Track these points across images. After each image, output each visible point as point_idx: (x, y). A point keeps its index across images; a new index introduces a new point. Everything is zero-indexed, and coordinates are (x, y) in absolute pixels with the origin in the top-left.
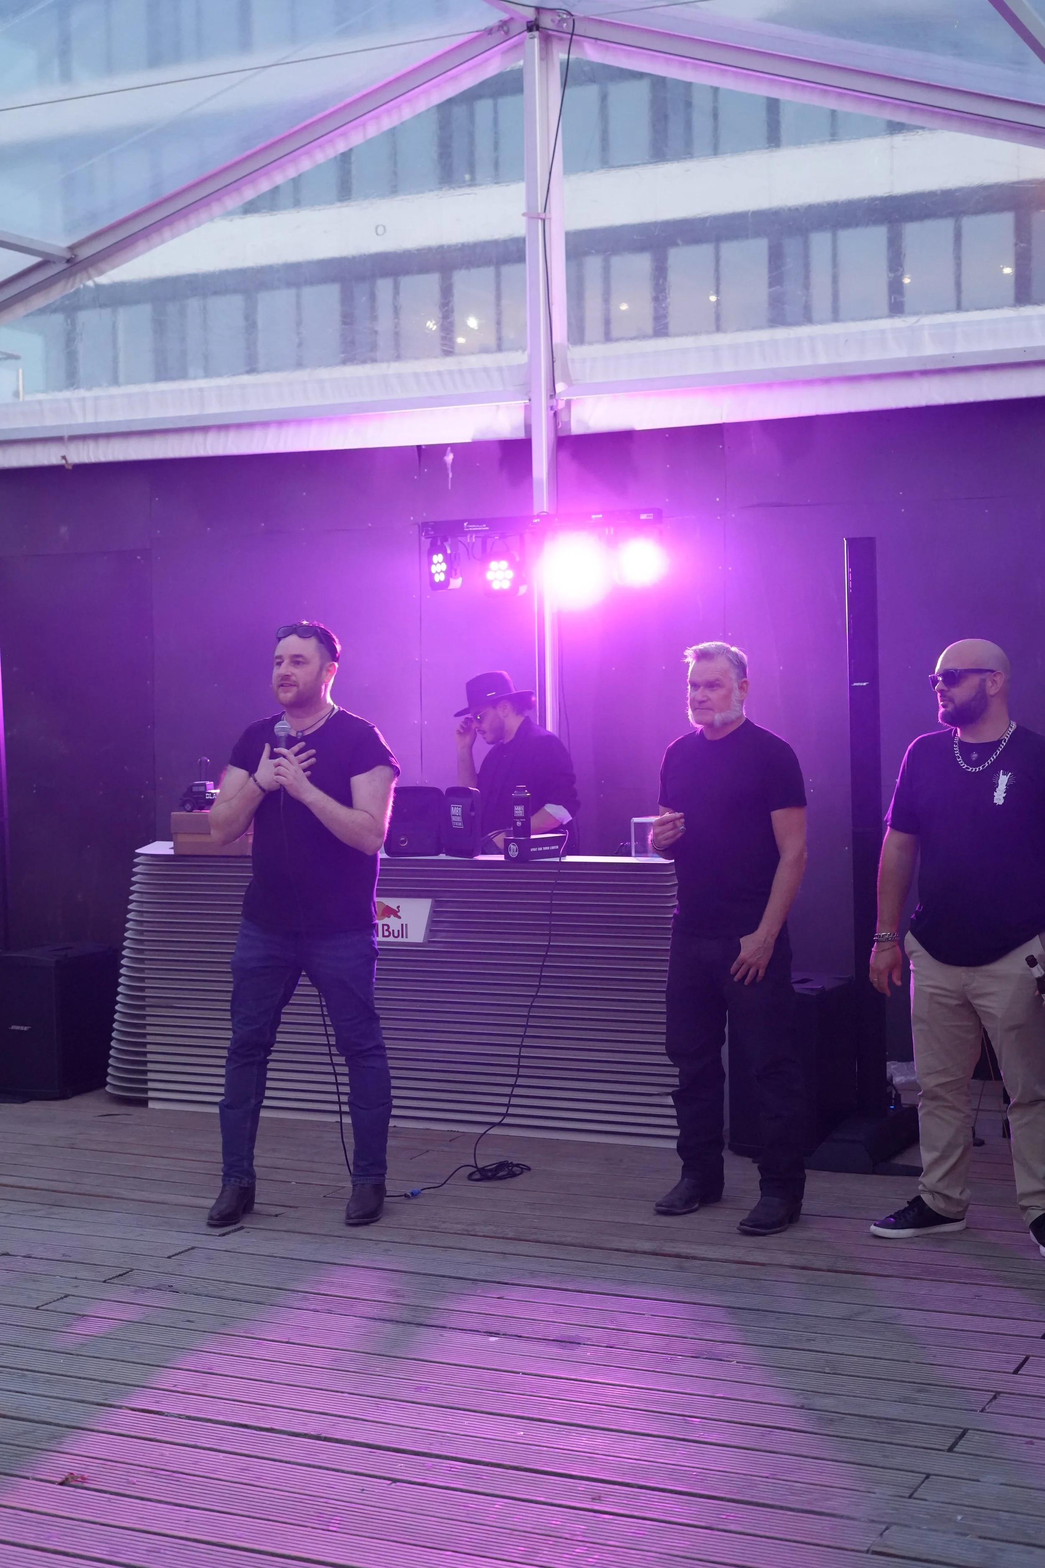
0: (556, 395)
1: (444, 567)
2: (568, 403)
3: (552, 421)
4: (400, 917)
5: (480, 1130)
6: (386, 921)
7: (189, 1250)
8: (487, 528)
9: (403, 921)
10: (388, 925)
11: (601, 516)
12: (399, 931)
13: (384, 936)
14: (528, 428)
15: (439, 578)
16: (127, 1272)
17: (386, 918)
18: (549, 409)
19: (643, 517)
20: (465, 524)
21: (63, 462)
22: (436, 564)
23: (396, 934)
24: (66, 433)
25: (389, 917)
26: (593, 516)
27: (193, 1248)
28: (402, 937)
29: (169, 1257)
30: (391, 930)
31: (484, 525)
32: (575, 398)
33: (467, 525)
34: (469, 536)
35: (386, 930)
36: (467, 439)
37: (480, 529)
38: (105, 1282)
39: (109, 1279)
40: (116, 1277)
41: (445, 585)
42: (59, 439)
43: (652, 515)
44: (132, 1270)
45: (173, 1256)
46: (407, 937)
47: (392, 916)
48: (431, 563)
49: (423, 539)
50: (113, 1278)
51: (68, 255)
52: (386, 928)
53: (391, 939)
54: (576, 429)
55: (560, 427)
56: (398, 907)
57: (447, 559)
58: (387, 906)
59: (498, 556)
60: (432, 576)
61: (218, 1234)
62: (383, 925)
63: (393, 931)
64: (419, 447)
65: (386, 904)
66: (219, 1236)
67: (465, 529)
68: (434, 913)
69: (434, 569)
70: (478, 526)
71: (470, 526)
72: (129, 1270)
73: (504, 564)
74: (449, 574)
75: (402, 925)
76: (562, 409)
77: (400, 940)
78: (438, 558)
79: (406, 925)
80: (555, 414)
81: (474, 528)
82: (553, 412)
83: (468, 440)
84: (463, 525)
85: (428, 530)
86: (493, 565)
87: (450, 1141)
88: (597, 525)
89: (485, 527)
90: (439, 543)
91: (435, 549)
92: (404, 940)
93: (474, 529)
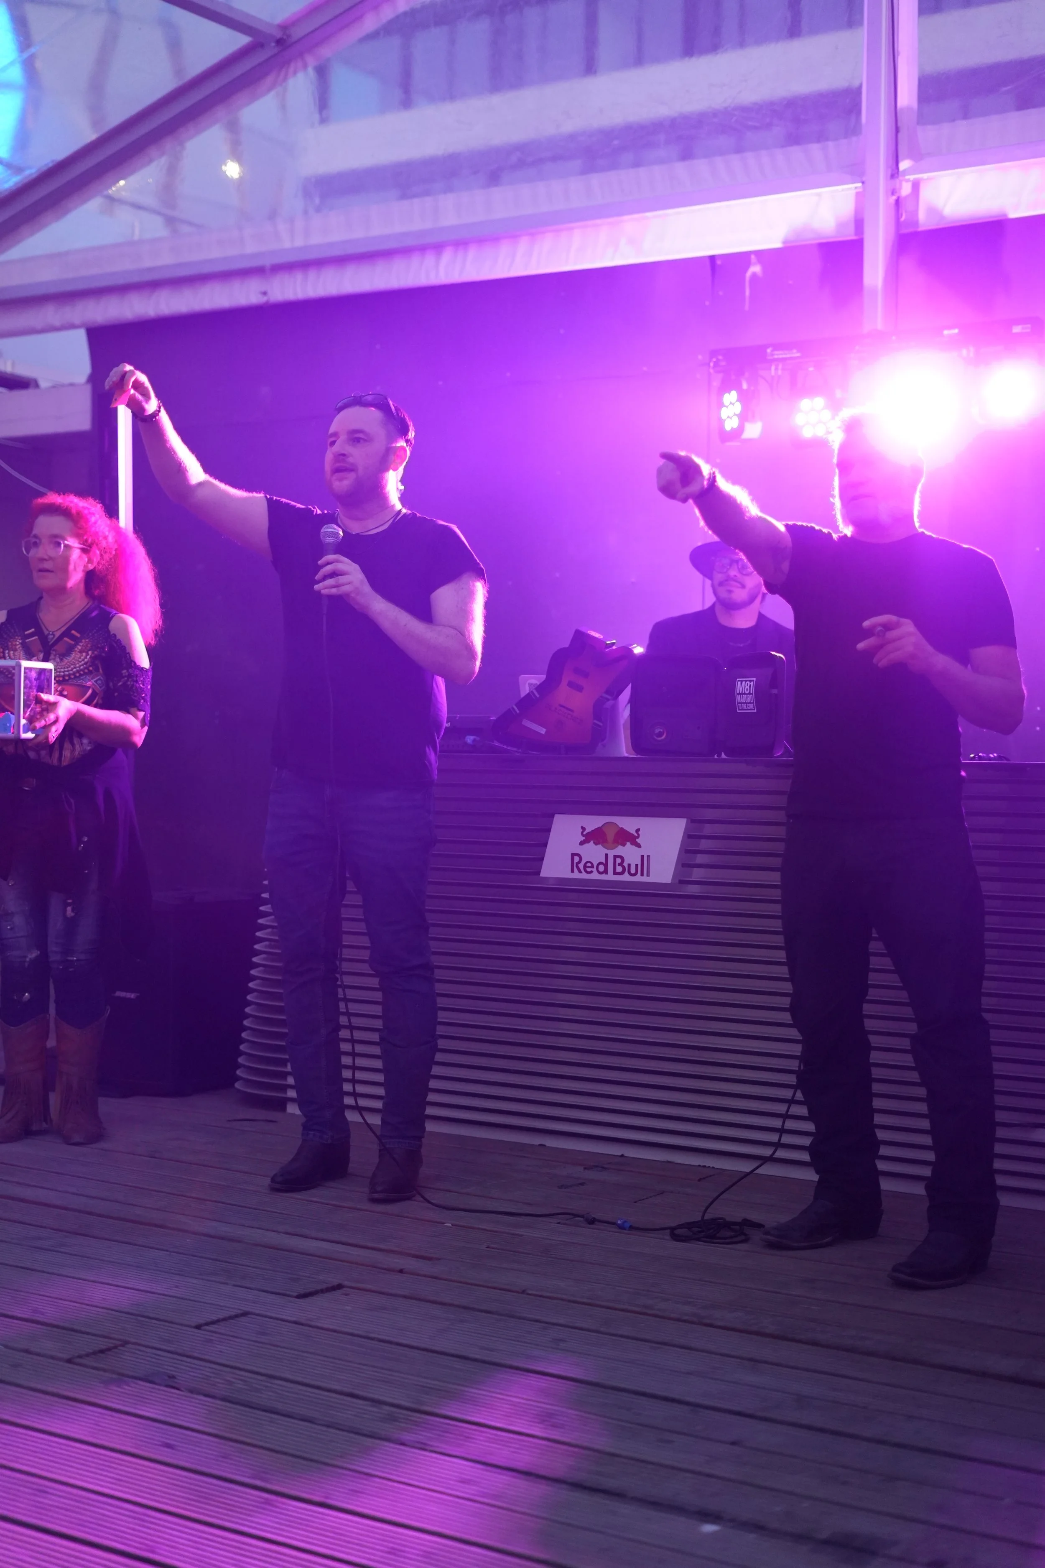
0: (900, 173)
1: (738, 408)
2: (916, 186)
3: (892, 212)
4: (639, 846)
5: (745, 1167)
6: (620, 850)
7: (237, 1316)
8: (798, 355)
9: (644, 851)
10: (622, 858)
11: (956, 331)
12: (637, 865)
13: (615, 873)
14: (859, 223)
15: (731, 424)
16: (116, 1347)
17: (620, 847)
18: (890, 193)
19: (1017, 329)
20: (769, 350)
21: (261, 300)
22: (727, 407)
23: (633, 871)
24: (267, 262)
25: (624, 845)
26: (946, 332)
27: (245, 1314)
28: (642, 875)
29: (198, 1327)
30: (626, 864)
31: (795, 351)
32: (925, 176)
33: (772, 351)
34: (773, 368)
35: (619, 865)
36: (776, 243)
37: (788, 356)
38: (69, 1361)
39: (80, 1357)
40: (94, 1353)
41: (737, 433)
42: (258, 271)
43: (1029, 326)
44: (125, 1343)
45: (207, 1324)
46: (648, 875)
47: (628, 844)
48: (721, 405)
49: (712, 371)
50: (88, 1355)
51: (278, 35)
52: (619, 861)
53: (626, 877)
54: (924, 221)
55: (903, 219)
56: (638, 830)
57: (744, 398)
58: (622, 828)
59: (810, 392)
60: (721, 422)
61: (295, 1294)
62: (615, 857)
63: (629, 865)
64: (712, 258)
65: (620, 827)
66: (299, 1297)
67: (769, 358)
68: (689, 836)
69: (724, 413)
70: (786, 352)
71: (776, 352)
72: (119, 1343)
73: (819, 402)
74: (744, 417)
75: (642, 857)
76: (906, 197)
77: (638, 878)
78: (731, 397)
79: (648, 856)
80: (898, 202)
81: (779, 354)
82: (894, 198)
83: (778, 245)
84: (766, 352)
85: (718, 360)
86: (805, 404)
87: (699, 1180)
88: (953, 344)
89: (795, 354)
90: (733, 377)
91: (726, 388)
92: (644, 879)
93: (781, 356)
